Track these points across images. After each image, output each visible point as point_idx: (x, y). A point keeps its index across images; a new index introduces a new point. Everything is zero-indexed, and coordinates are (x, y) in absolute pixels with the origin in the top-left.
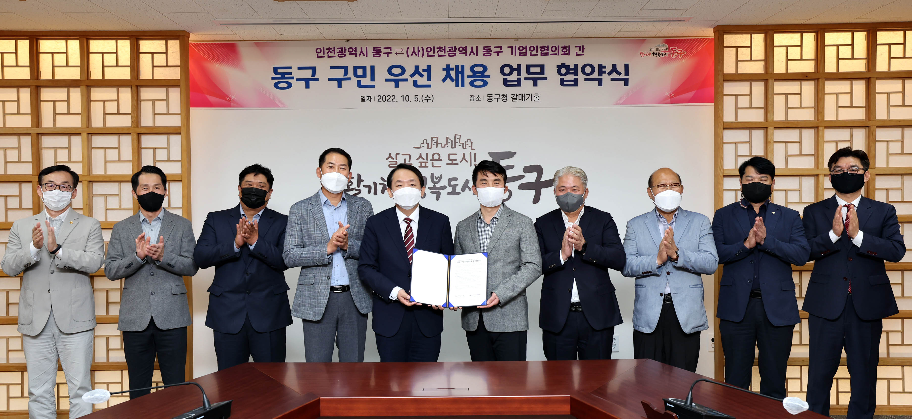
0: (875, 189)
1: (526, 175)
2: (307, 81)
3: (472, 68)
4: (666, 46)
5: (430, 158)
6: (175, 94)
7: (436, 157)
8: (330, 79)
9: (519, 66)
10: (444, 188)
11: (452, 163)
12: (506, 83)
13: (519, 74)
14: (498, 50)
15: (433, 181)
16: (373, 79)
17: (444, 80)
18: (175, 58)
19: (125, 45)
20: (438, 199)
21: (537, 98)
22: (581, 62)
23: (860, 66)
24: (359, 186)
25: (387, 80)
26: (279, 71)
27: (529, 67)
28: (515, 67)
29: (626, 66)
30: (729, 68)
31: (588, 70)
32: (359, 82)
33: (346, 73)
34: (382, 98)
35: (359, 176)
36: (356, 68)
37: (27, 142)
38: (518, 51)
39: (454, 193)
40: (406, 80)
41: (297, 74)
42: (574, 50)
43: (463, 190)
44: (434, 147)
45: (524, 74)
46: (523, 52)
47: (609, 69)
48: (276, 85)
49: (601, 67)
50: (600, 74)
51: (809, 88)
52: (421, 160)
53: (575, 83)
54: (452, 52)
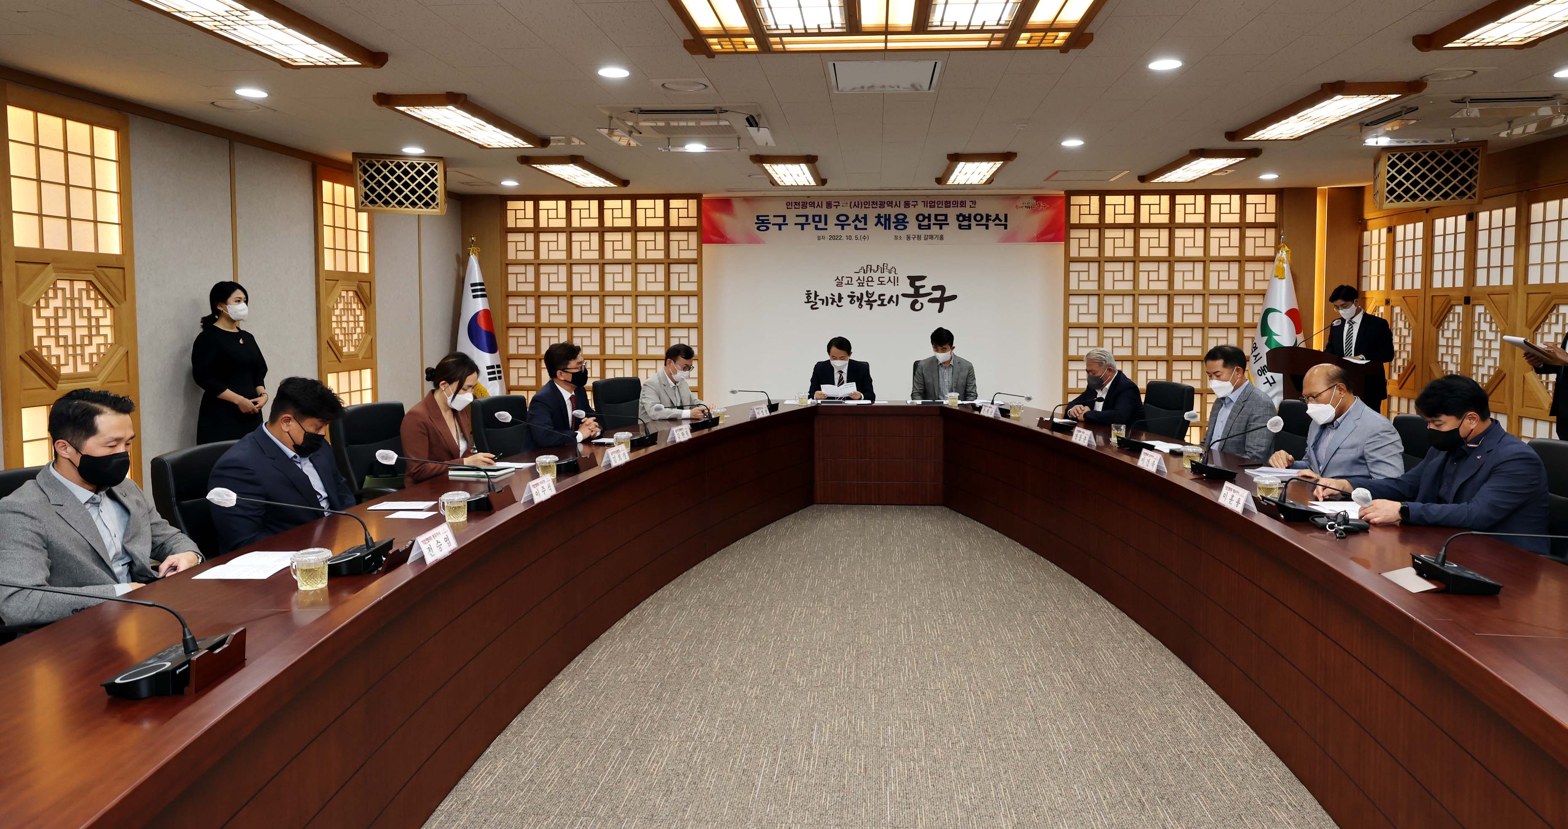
0: (1174, 304)
1: (934, 292)
2: (780, 226)
3: (896, 217)
4: (1035, 201)
5: (866, 280)
6: (693, 237)
7: (870, 279)
8: (796, 224)
9: (930, 215)
10: (875, 301)
11: (882, 283)
12: (920, 227)
13: (929, 221)
14: (915, 203)
15: (868, 296)
16: (826, 224)
17: (876, 225)
18: (693, 212)
19: (660, 203)
20: (871, 309)
21: (942, 238)
22: (973, 212)
23: (1165, 219)
24: (815, 299)
25: (836, 225)
26: (760, 218)
27: (936, 216)
28: (927, 215)
29: (1006, 215)
30: (1074, 220)
31: (978, 218)
32: (816, 226)
33: (807, 220)
34: (833, 238)
35: (816, 292)
36: (814, 216)
37: (595, 269)
38: (929, 205)
39: (882, 305)
40: (850, 225)
41: (773, 220)
42: (968, 204)
43: (889, 302)
44: (869, 272)
45: (933, 221)
46: (932, 204)
47: (993, 217)
48: (758, 228)
49: (988, 216)
50: (987, 221)
51: (1130, 234)
52: (859, 281)
53: (969, 227)
54: (882, 205)
